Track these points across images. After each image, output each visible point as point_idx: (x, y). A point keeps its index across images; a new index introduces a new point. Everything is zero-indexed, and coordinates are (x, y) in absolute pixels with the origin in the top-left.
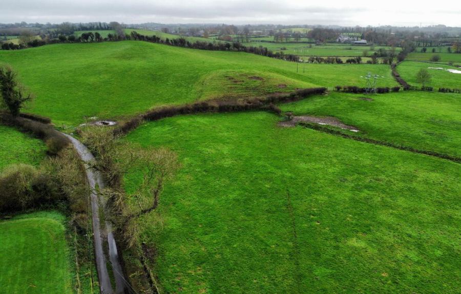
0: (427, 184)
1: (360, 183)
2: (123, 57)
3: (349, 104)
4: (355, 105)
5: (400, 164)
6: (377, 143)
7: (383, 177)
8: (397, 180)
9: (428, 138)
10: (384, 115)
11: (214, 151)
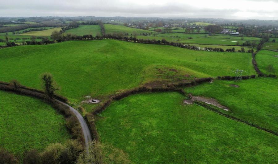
0: (265, 156)
1: (226, 153)
3: (224, 90)
4: (228, 91)
5: (250, 139)
6: (239, 120)
7: (239, 148)
8: (247, 152)
9: (268, 119)
10: (244, 100)
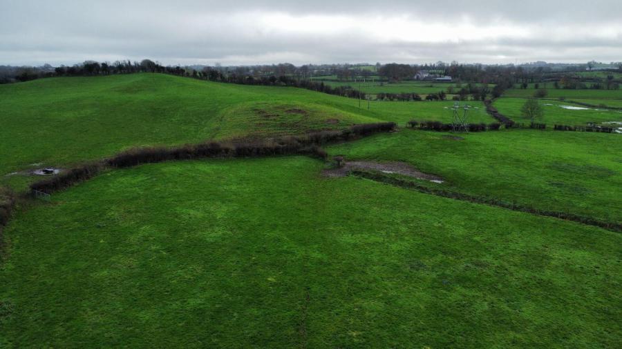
0: (572, 271)
1: (448, 272)
2: (128, 90)
3: (428, 144)
4: (437, 146)
5: (515, 235)
6: (474, 199)
7: (488, 258)
8: (515, 265)
9: (555, 191)
10: (482, 159)
11: (200, 215)
